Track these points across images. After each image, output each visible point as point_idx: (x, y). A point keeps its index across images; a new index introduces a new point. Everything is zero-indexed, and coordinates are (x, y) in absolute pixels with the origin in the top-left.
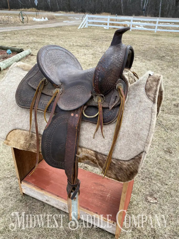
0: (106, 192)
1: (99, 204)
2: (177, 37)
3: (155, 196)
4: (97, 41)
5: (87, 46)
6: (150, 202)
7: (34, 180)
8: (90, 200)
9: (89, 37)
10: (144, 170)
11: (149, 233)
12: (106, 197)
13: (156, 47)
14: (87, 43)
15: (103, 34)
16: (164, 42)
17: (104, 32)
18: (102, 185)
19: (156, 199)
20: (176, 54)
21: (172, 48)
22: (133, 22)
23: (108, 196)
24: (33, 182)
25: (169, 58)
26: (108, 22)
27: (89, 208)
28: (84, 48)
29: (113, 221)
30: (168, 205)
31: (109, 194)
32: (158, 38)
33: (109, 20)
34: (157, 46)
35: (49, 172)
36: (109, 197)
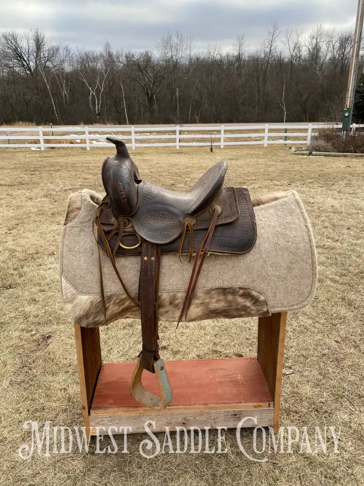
0: (233, 375)
1: (235, 391)
2: (173, 153)
3: (287, 364)
4: (37, 173)
5: (21, 184)
6: (287, 375)
7: (111, 401)
8: (220, 391)
9: (15, 168)
10: (252, 340)
11: (309, 408)
12: (238, 380)
13: (152, 172)
14: (19, 179)
15: (39, 159)
16: (158, 164)
17: (37, 155)
18: (221, 369)
19: (290, 368)
20: (190, 179)
21: (177, 171)
22: (89, 136)
23: (239, 378)
24: (110, 404)
25: (182, 186)
26: (41, 138)
27: (225, 402)
28: (20, 187)
29: (268, 403)
30: (309, 369)
31: (239, 376)
32: (145, 158)
33: (41, 134)
34: (152, 170)
35: (127, 382)
36: (241, 379)
